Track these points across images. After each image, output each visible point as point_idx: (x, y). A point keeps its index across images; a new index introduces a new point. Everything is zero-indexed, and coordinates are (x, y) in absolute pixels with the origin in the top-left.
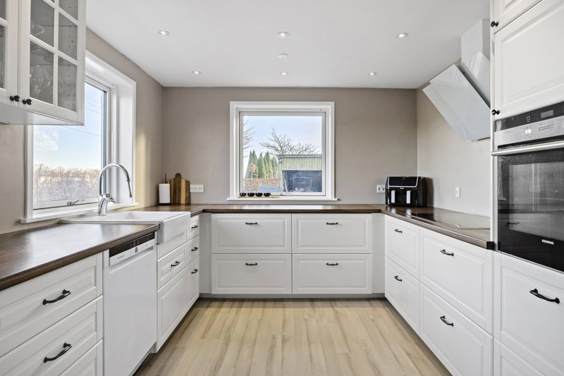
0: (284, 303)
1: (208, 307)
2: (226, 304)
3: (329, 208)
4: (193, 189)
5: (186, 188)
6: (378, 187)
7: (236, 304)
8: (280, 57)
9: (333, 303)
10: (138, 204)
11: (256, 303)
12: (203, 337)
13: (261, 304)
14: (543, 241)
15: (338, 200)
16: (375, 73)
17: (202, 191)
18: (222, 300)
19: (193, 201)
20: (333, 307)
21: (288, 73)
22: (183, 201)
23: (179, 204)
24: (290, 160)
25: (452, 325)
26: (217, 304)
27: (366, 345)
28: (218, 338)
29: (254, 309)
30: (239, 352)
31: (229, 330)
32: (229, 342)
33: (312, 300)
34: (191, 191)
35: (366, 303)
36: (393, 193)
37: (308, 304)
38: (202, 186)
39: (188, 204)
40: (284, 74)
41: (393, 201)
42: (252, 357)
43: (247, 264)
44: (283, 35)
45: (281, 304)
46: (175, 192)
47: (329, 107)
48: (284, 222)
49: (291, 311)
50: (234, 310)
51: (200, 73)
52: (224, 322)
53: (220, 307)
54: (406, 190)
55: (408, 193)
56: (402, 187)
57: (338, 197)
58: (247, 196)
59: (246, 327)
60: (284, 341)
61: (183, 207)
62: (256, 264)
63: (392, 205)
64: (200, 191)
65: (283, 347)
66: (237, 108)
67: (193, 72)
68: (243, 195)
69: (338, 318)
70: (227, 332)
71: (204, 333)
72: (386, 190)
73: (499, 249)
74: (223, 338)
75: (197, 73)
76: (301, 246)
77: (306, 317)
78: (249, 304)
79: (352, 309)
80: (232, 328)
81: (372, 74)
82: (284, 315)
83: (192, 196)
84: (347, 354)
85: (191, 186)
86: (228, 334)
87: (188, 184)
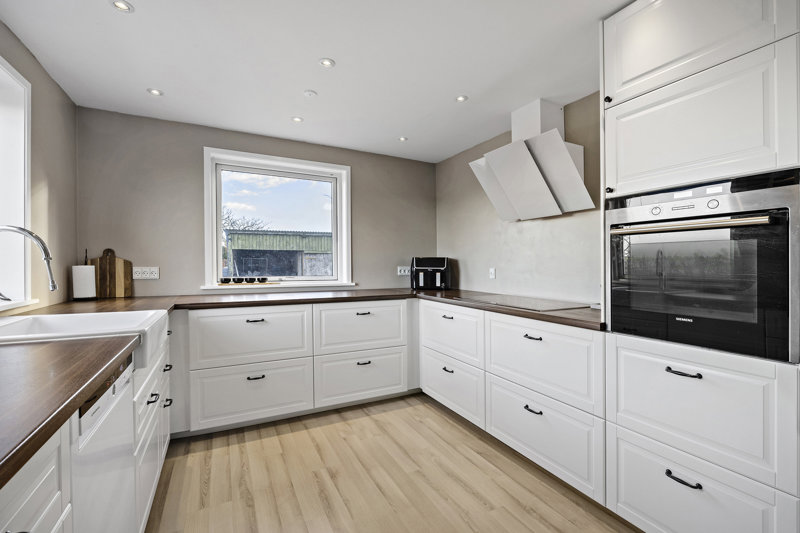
0: (304, 422)
1: (187, 452)
2: (217, 441)
3: (345, 295)
4: (138, 273)
5: (125, 273)
6: (399, 269)
7: (233, 438)
8: (307, 94)
9: (365, 409)
10: (37, 301)
11: (263, 431)
12: (203, 504)
13: (272, 430)
14: (678, 319)
15: (356, 284)
16: (406, 139)
17: (157, 276)
18: (208, 436)
19: (138, 292)
20: (368, 415)
21: (302, 120)
22: (120, 292)
23: (113, 298)
24: (243, 237)
25: (541, 413)
26: (200, 445)
27: (432, 455)
28: (230, 498)
29: (266, 441)
30: (277, 513)
31: (241, 480)
32: (252, 500)
33: (339, 410)
34: (135, 277)
35: (401, 403)
36: (421, 275)
37: (335, 417)
38: (155, 269)
39: (130, 296)
40: (297, 120)
41: (421, 284)
42: (301, 514)
43: (249, 379)
44: (327, 63)
45: (299, 424)
46: (105, 279)
47: (344, 173)
48: (303, 316)
49: (320, 431)
50: (235, 448)
51: (161, 94)
52: (229, 471)
53: (209, 448)
54: (435, 272)
55: (438, 275)
56: (430, 269)
57: (356, 280)
58: (232, 282)
59: (268, 470)
60: (333, 476)
61: (120, 303)
62: (263, 376)
63: (419, 289)
64: (152, 277)
65: (336, 485)
66: (213, 159)
67: (149, 90)
68: (226, 281)
69: (382, 428)
70: (240, 485)
71: (202, 498)
72: (412, 272)
73: (614, 329)
74: (239, 497)
75: (155, 92)
76: (326, 345)
77: (343, 435)
78: (254, 433)
79: (390, 413)
80: (246, 477)
81: (402, 139)
82: (313, 440)
83: (136, 285)
84: (418, 471)
85: (135, 269)
86: (243, 488)
87: (128, 266)
